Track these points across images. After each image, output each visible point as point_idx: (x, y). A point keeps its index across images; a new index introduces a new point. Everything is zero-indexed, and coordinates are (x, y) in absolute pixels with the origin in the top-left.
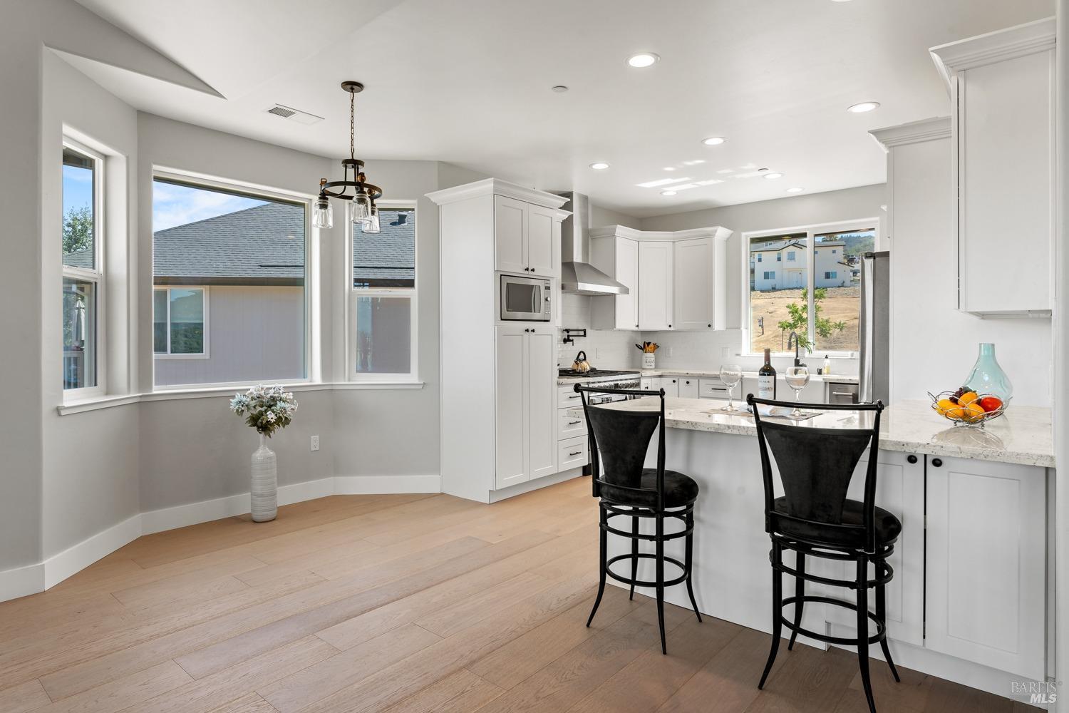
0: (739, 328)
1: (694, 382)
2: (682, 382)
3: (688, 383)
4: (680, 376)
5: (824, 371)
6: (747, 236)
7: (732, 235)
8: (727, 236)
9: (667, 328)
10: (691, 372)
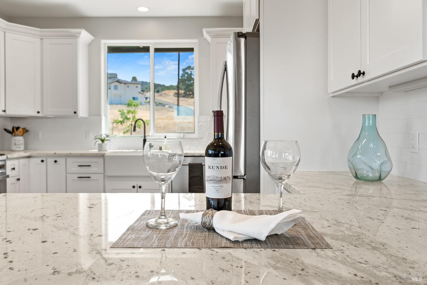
0: (100, 115)
1: (61, 161)
2: (51, 161)
3: (56, 161)
4: (48, 156)
5: (163, 148)
6: (105, 44)
7: (93, 40)
8: (90, 41)
9: (35, 114)
10: (58, 152)
